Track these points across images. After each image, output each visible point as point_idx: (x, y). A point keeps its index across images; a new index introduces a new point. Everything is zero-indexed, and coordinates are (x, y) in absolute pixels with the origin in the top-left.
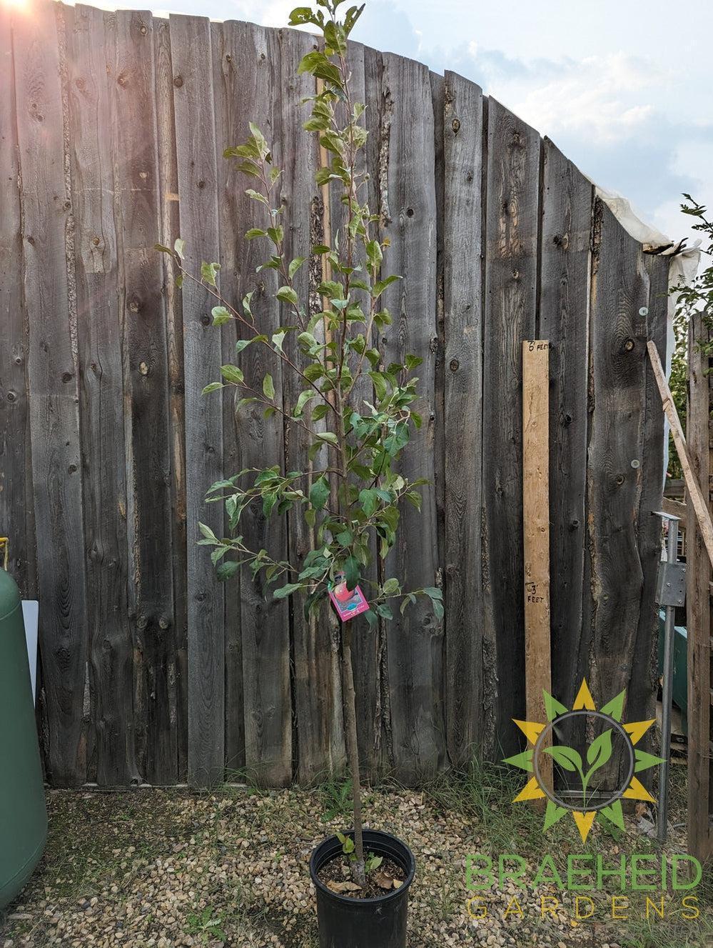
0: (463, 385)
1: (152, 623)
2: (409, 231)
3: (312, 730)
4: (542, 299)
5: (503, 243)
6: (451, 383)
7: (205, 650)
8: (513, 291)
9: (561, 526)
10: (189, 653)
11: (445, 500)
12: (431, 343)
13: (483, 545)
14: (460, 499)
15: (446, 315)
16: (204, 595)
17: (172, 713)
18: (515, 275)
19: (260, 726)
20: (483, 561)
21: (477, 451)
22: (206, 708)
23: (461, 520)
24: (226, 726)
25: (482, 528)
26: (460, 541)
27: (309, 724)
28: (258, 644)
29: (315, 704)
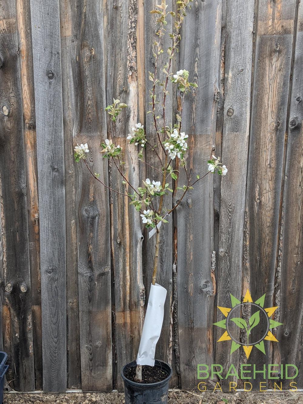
0: (236, 127)
1: (16, 289)
2: (202, 12)
3: (127, 356)
4: (295, 66)
5: (270, 23)
6: (228, 126)
7: (53, 306)
8: (274, 59)
9: (299, 224)
10: (42, 308)
11: (220, 206)
12: (215, 95)
13: (245, 236)
14: (230, 206)
15: (226, 76)
16: (52, 269)
17: (30, 347)
18: (277, 47)
19: (91, 354)
20: (244, 246)
21: (243, 172)
22: (54, 344)
23: (230, 220)
24: (68, 354)
25: (245, 226)
26: (229, 233)
27: (125, 352)
28: (90, 302)
29: (129, 339)
